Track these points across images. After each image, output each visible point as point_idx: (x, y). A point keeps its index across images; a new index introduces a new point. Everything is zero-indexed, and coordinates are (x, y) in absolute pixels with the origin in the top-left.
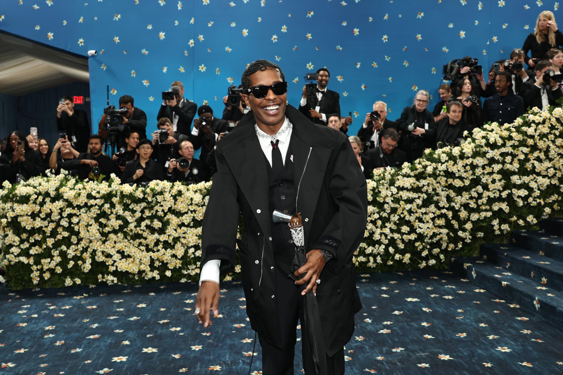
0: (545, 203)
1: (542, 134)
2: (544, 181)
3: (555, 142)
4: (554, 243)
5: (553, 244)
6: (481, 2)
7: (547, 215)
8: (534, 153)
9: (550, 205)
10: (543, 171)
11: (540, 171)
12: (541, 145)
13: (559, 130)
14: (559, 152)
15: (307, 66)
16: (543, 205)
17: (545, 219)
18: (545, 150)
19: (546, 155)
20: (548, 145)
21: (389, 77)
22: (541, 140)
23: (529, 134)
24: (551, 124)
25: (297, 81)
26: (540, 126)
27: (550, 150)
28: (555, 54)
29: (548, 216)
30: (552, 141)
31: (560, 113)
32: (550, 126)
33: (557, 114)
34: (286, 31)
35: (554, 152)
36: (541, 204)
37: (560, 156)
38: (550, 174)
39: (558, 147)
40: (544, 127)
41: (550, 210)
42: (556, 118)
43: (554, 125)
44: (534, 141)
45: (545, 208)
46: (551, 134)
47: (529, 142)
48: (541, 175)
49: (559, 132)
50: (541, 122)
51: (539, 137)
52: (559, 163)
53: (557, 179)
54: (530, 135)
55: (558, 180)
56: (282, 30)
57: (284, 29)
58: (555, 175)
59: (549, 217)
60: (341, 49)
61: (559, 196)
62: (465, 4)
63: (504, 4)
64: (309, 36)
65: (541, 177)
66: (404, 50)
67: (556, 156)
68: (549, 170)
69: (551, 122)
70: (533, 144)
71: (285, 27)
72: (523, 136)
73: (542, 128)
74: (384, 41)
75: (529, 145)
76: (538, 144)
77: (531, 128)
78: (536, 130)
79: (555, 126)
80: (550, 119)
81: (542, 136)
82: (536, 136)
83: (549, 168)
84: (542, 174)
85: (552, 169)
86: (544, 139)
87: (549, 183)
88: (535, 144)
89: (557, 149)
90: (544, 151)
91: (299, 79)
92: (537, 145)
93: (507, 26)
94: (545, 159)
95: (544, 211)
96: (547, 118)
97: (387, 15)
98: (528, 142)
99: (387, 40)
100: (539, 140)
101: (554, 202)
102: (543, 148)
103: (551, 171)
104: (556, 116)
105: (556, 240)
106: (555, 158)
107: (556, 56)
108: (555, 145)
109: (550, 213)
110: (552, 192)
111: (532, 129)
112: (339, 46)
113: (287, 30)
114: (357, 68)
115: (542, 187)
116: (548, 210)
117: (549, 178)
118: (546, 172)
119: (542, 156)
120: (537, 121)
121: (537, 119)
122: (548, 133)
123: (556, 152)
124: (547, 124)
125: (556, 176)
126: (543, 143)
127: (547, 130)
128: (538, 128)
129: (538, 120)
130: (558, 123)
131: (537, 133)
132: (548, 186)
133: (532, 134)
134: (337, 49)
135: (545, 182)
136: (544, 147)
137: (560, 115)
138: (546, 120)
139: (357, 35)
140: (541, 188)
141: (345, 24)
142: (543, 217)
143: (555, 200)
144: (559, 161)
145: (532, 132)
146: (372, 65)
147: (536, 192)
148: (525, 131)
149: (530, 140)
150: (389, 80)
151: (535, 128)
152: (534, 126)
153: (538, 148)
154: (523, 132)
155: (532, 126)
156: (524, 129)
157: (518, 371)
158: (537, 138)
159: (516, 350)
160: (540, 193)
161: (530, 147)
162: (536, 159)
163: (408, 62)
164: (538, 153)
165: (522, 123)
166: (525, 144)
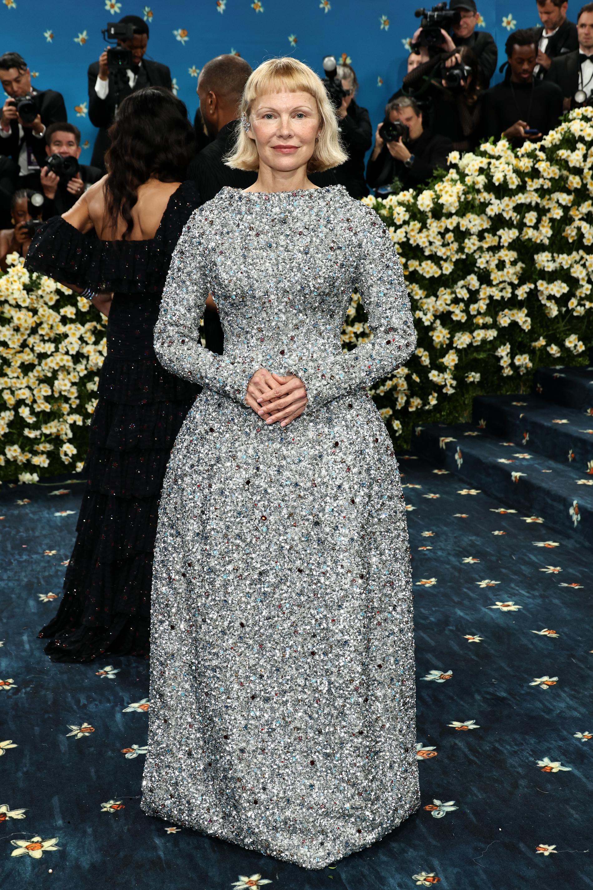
8: (582, 205)
23: (571, 165)
25: (83, 40)
44: (582, 180)
47: (572, 183)
54: (574, 167)
70: (579, 187)
72: (560, 170)
75: (572, 189)
76: (589, 187)
77: (577, 152)
78: (585, 157)
82: (586, 171)
88: (584, 186)
91: (88, 34)
92: (588, 190)
98: (569, 183)
111: (578, 155)
114: (219, 13)
121: (589, 133)
128: (589, 152)
131: (589, 164)
133: (578, 166)
145: (577, 160)
146: (253, 6)
147: (584, 288)
148: (564, 159)
149: (574, 178)
150: (290, 42)
151: (585, 152)
152: (582, 149)
153: (589, 195)
154: (561, 160)
155: (579, 149)
156: (563, 154)
157: (531, 646)
158: (588, 173)
159: (530, 606)
160: (591, 290)
161: (573, 194)
162: (585, 217)
163: (329, 2)
164: (589, 206)
165: (560, 140)
166: (564, 186)
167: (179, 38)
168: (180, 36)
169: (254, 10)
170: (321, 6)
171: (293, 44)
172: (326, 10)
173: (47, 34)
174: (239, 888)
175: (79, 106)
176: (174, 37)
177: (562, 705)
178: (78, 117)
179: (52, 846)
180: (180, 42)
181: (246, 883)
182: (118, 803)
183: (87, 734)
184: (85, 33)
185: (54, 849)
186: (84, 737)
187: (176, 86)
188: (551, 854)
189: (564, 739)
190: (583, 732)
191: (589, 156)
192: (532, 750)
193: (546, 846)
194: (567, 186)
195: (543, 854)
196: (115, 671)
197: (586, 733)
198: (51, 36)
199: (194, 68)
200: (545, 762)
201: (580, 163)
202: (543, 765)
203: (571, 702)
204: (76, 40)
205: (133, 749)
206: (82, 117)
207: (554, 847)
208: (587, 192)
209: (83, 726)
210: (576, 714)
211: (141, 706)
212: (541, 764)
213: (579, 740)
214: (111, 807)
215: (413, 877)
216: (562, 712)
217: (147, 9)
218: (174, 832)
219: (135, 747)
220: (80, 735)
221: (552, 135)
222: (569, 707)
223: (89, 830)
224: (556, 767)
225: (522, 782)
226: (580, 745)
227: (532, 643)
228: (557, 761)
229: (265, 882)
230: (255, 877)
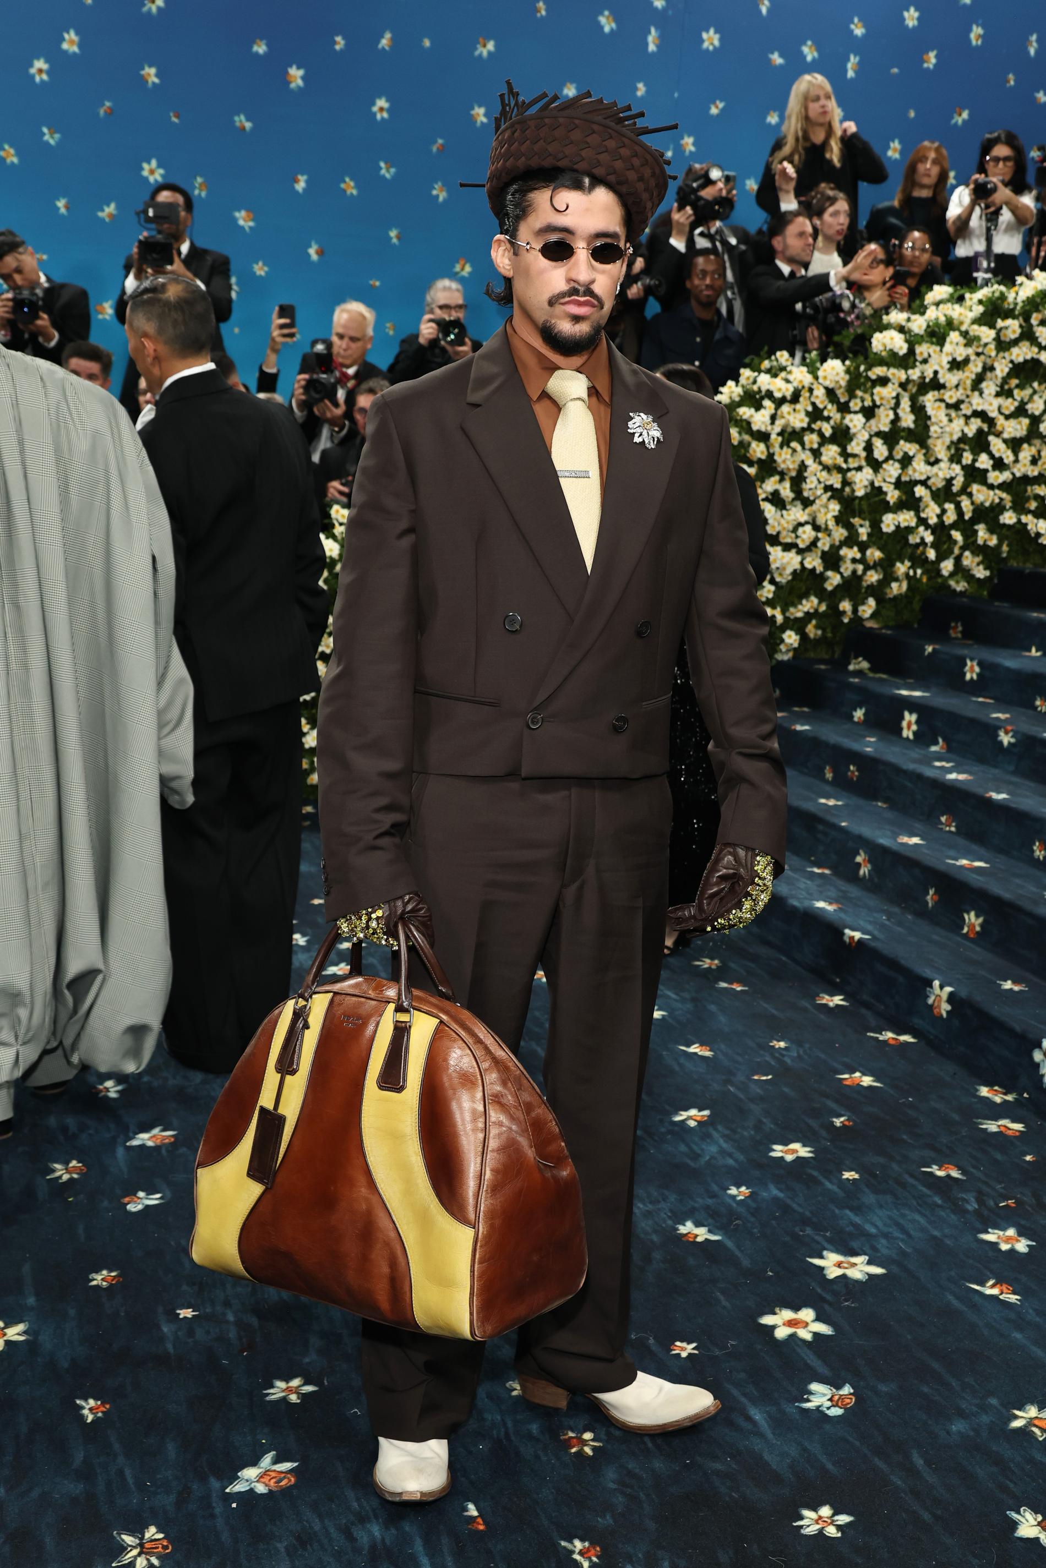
0: (786, 619)
1: (789, 430)
2: (785, 561)
3: (821, 454)
4: (799, 728)
5: (795, 730)
6: (656, 29)
7: (788, 651)
8: (767, 481)
9: (799, 625)
10: (784, 534)
11: (779, 533)
12: (784, 461)
13: (832, 422)
14: (829, 483)
15: (142, 169)
16: (782, 625)
17: (782, 662)
18: (794, 474)
19: (795, 488)
20: (803, 462)
21: (391, 229)
22: (785, 448)
23: (755, 428)
24: (814, 404)
25: (110, 215)
26: (785, 408)
27: (806, 474)
28: (827, 204)
29: (791, 654)
30: (812, 450)
31: (838, 374)
32: (810, 409)
33: (829, 377)
34: (75, 49)
35: (816, 482)
36: (775, 622)
37: (829, 494)
38: (803, 540)
39: (827, 468)
40: (794, 410)
41: (798, 637)
42: (826, 388)
43: (821, 406)
44: (768, 447)
45: (784, 632)
46: (812, 431)
47: (755, 451)
48: (779, 544)
49: (832, 427)
50: (789, 398)
51: (780, 439)
52: (826, 514)
53: (819, 554)
54: (759, 432)
55: (822, 558)
56: (65, 46)
57: (70, 43)
58: (814, 543)
59: (794, 657)
60: (248, 125)
61: (820, 603)
62: (612, 30)
63: (716, 43)
64: (150, 73)
65: (779, 548)
66: (435, 149)
67: (819, 492)
68: (801, 530)
69: (813, 399)
70: (763, 457)
71: (72, 36)
72: (740, 433)
73: (789, 413)
74: (379, 117)
75: (755, 459)
76: (776, 457)
77: (763, 411)
78: (773, 418)
79: (822, 411)
80: (811, 390)
81: (791, 436)
82: (773, 436)
83: (801, 525)
84: (782, 540)
85: (808, 528)
86: (794, 444)
87: (798, 567)
88: (771, 456)
89: (824, 474)
90: (792, 479)
91: (117, 208)
92: (775, 461)
93: (723, 110)
94: (794, 500)
95: (782, 641)
96: (803, 387)
97: (388, 35)
98: (751, 451)
99: (385, 115)
100: (781, 447)
101: (809, 616)
102: (789, 469)
103: (804, 532)
104: (827, 383)
105: (803, 718)
106: (819, 497)
107: (831, 210)
108: (820, 463)
109: (796, 645)
110: (804, 589)
111: (764, 416)
112: (242, 117)
113: (80, 46)
114: (297, 192)
115: (781, 575)
116: (791, 638)
117: (800, 551)
118: (793, 535)
119: (786, 491)
120: (778, 395)
121: (779, 387)
122: (803, 429)
123: (820, 482)
124: (804, 405)
125: (816, 546)
126: (789, 456)
127: (802, 421)
128: (779, 412)
129: (780, 390)
130: (832, 401)
131: (777, 428)
132: (794, 573)
133: (763, 429)
134: (238, 124)
135: (788, 563)
136: (791, 466)
137: (837, 382)
138: (800, 391)
139: (299, 87)
140: (778, 579)
141: (260, 48)
142: (779, 657)
143: (812, 611)
144: (826, 506)
145: (763, 423)
146: (343, 186)
147: (765, 590)
148: (746, 420)
149: (758, 446)
150: (391, 238)
151: (773, 411)
152: (770, 407)
153: (775, 468)
154: (742, 420)
155: (765, 408)
156: (744, 413)
157: (677, 1068)
158: (776, 439)
159: (677, 1013)
160: (774, 593)
161: (756, 466)
162: (770, 497)
163: (444, 188)
164: (775, 482)
165: (740, 396)
166: (745, 456)
167: (241, 222)
168: (243, 219)
169: (344, 191)
170: (435, 192)
171: (395, 240)
172: (441, 199)
173: (61, 204)
174: (273, 1397)
175: (101, 304)
176: (235, 220)
177: (713, 1149)
178: (100, 320)
179: (18, 1334)
180: (242, 228)
181: (283, 1391)
182: (113, 1274)
183: (75, 1176)
184: (113, 206)
185: (22, 1338)
186: (71, 1180)
187: (235, 287)
188: (690, 1354)
189: (713, 1196)
190: (738, 1187)
191: (778, 417)
192: (671, 1211)
193: (684, 1345)
194: (748, 455)
195: (679, 1354)
196: (119, 1088)
197: (743, 1189)
198: (67, 207)
199: (260, 264)
200: (687, 1228)
201: (766, 426)
202: (685, 1232)
203: (724, 1145)
204: (100, 214)
205: (139, 1198)
206: (105, 319)
207: (694, 1345)
208: (774, 465)
209: (71, 1165)
210: (731, 1162)
211: (151, 1137)
212: (683, 1229)
213: (734, 1197)
214: (103, 1280)
215: (507, 1385)
216: (712, 1158)
217: (199, 180)
218: (189, 1316)
219: (141, 1194)
220: (66, 1177)
221: (730, 387)
222: (723, 1152)
223: (72, 1312)
224: (702, 1234)
225: (657, 1255)
226: (734, 1205)
227: (680, 1065)
228: (703, 1225)
229: (309, 1388)
230: (296, 1382)
